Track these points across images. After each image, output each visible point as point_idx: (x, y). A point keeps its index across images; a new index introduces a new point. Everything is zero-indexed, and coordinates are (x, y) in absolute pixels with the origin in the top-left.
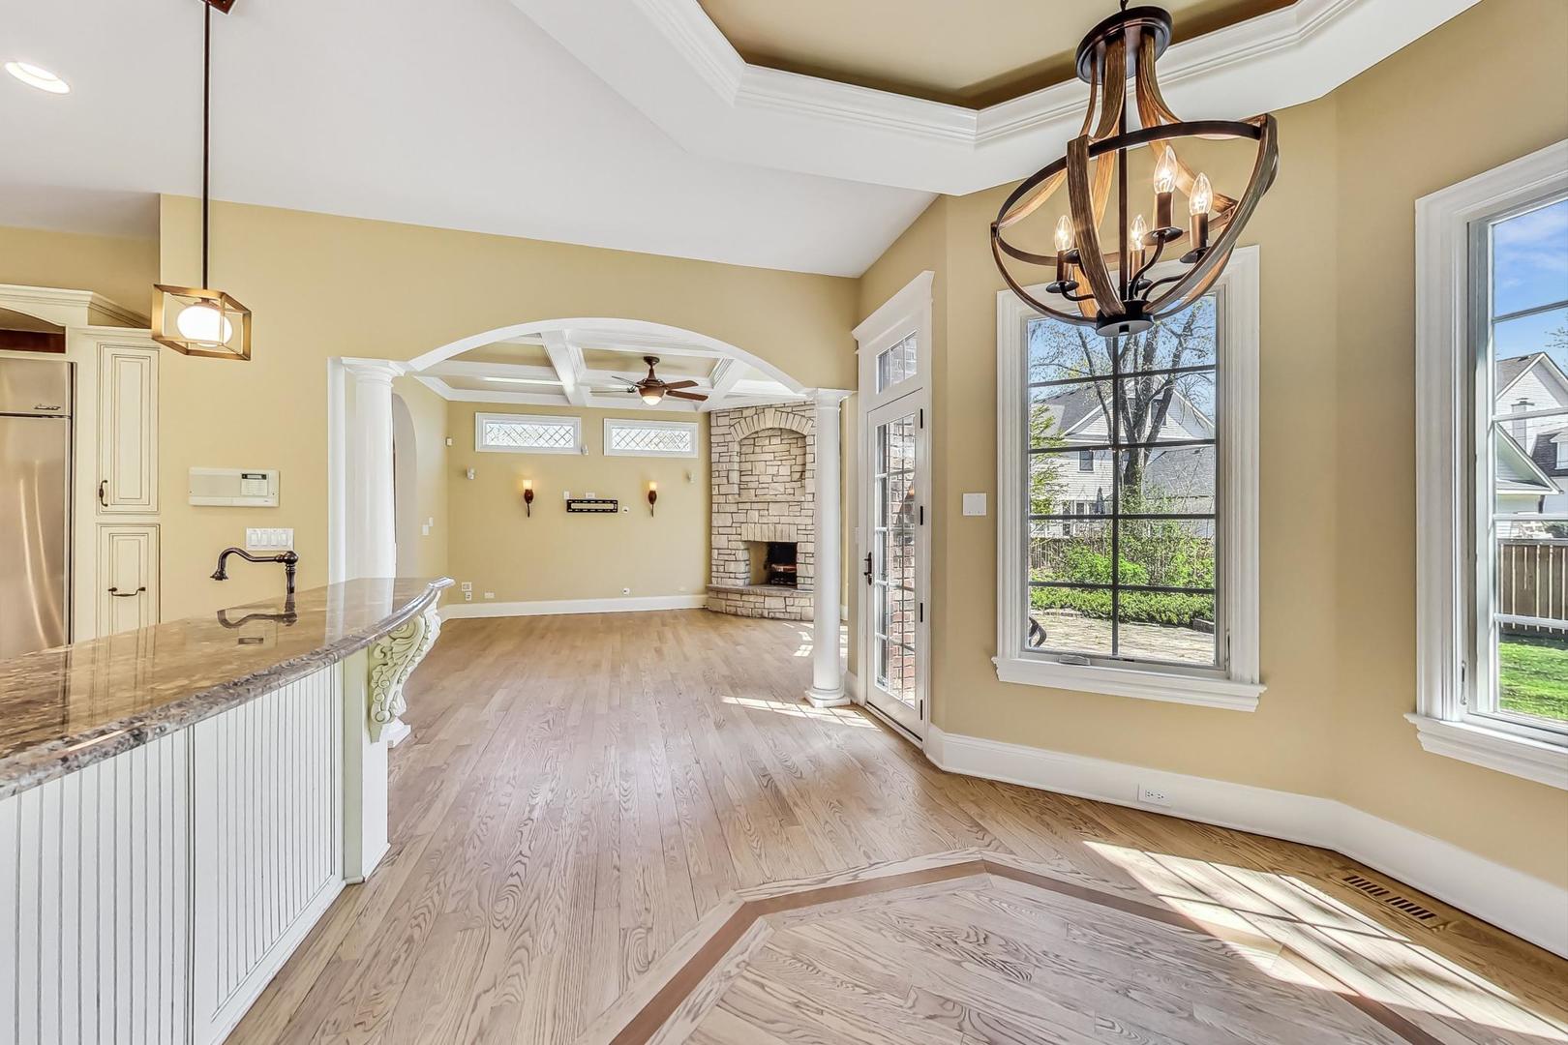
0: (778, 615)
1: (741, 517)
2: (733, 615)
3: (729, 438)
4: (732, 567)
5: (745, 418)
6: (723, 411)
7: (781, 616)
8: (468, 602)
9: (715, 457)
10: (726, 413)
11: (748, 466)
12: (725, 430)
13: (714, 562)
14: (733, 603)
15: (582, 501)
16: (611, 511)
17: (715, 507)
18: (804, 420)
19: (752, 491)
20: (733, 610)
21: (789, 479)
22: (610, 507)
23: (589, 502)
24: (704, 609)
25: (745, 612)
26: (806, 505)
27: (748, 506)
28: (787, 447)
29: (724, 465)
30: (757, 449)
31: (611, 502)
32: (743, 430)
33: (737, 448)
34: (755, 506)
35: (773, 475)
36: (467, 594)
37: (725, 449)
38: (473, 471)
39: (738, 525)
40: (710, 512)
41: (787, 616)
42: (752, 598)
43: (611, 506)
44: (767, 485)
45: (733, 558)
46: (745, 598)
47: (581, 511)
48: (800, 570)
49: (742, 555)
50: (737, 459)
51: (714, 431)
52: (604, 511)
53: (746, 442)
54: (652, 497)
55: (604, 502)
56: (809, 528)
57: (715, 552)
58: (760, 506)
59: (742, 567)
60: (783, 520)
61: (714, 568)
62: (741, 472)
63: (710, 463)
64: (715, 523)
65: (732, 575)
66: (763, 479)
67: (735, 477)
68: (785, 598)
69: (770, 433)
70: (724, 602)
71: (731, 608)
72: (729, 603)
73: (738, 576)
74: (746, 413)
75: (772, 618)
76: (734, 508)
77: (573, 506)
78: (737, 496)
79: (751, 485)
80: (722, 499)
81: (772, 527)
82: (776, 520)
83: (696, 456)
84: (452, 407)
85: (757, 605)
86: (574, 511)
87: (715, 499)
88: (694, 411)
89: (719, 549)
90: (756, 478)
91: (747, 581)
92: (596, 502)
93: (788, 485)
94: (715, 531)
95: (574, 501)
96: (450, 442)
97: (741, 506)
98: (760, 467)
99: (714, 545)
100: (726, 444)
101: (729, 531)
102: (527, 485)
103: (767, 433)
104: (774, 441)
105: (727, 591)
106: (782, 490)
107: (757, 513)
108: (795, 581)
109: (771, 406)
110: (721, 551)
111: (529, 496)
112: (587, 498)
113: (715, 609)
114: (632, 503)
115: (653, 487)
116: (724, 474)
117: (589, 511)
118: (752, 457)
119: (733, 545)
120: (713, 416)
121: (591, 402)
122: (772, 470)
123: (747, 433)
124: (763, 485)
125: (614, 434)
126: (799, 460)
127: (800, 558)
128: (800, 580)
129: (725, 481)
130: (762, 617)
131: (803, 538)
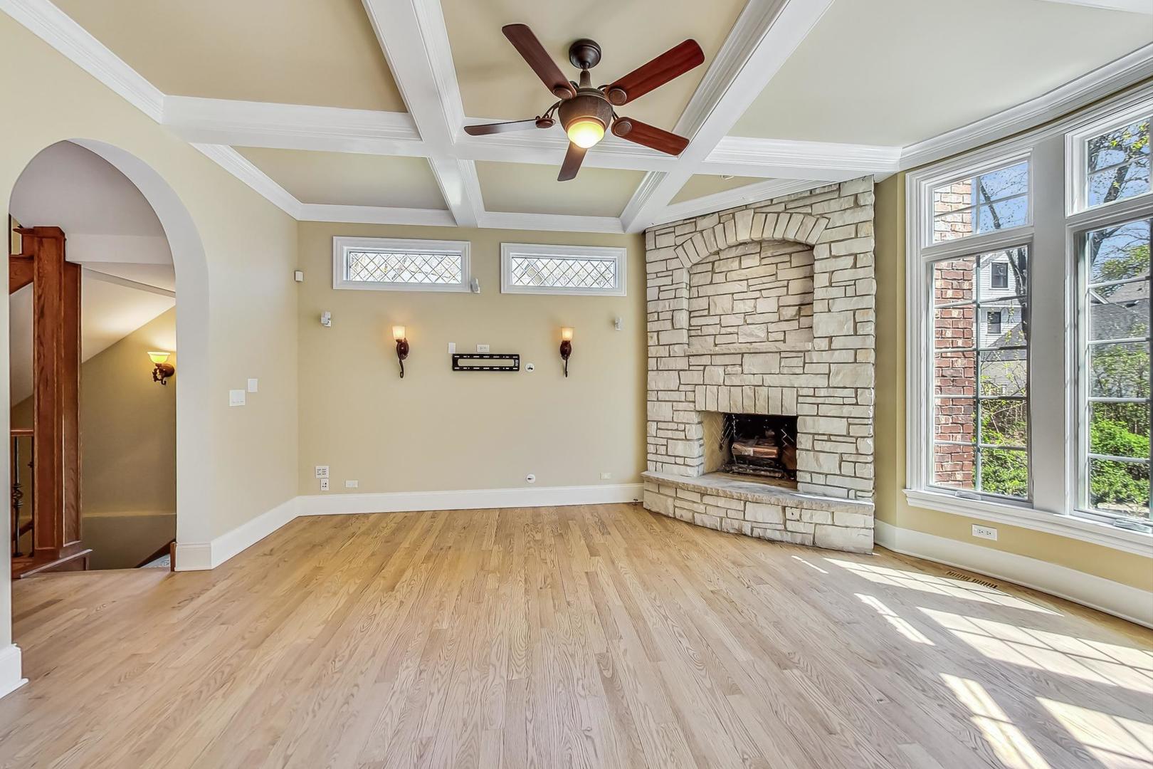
0: (770, 534)
1: (696, 377)
2: (687, 523)
3: (674, 264)
4: (679, 448)
5: (701, 232)
6: (666, 226)
7: (777, 536)
8: (325, 493)
9: (652, 294)
10: (670, 228)
11: (703, 303)
12: (670, 253)
13: (650, 440)
14: (686, 505)
15: (471, 356)
16: (511, 369)
17: (652, 363)
18: (810, 222)
19: (711, 339)
20: (687, 516)
21: (775, 317)
22: (509, 363)
23: (481, 356)
24: (637, 505)
25: (708, 523)
26: (815, 357)
27: (705, 360)
28: (772, 269)
29: (667, 303)
30: (719, 278)
31: (511, 357)
32: (699, 249)
33: (686, 278)
34: (718, 360)
35: (746, 314)
36: (323, 481)
37: (668, 281)
38: (328, 315)
39: (690, 388)
40: (645, 371)
41: (787, 537)
42: (721, 502)
43: (511, 363)
44: (734, 330)
45: (682, 435)
46: (707, 499)
47: (471, 369)
48: (804, 461)
49: (695, 431)
50: (685, 293)
51: (650, 256)
52: (502, 369)
53: (700, 268)
54: (565, 350)
55: (501, 357)
56: (823, 392)
57: (652, 428)
58: (727, 360)
59: (696, 450)
60: (769, 380)
61: (651, 449)
62: (690, 312)
63: (644, 302)
64: (652, 385)
65: (680, 461)
66: (727, 320)
67: (682, 319)
68: (784, 508)
69: (740, 251)
70: (670, 501)
71: (684, 513)
72: (678, 503)
73: (688, 461)
74: (702, 224)
75: (759, 538)
76: (682, 364)
77: (461, 362)
78: (686, 346)
79: (706, 330)
80: (663, 351)
81: (750, 393)
82: (757, 380)
83: (624, 293)
84: (303, 229)
85: (731, 513)
86: (462, 369)
87: (652, 351)
88: (622, 232)
89: (657, 422)
90: (716, 320)
91: (701, 469)
92: (491, 356)
93: (772, 327)
94: (652, 396)
95: (462, 356)
96: (299, 276)
97: (693, 360)
98: (723, 304)
99: (651, 416)
100: (670, 272)
101: (675, 396)
102: (399, 333)
103: (734, 252)
104: (747, 262)
105: (676, 486)
106: (763, 335)
107: (721, 370)
108: (795, 476)
109: (747, 207)
110: (661, 425)
111: (402, 349)
112: (480, 351)
113: (655, 509)
114: (538, 358)
115: (567, 335)
116: (668, 315)
117: (481, 369)
118: (710, 290)
119: (681, 417)
120: (649, 237)
121: (486, 220)
122: (748, 306)
123: (704, 253)
124: (729, 330)
125: (514, 265)
126: (796, 287)
127: (803, 441)
128: (800, 476)
129: (668, 325)
130: (740, 534)
131: (806, 409)
